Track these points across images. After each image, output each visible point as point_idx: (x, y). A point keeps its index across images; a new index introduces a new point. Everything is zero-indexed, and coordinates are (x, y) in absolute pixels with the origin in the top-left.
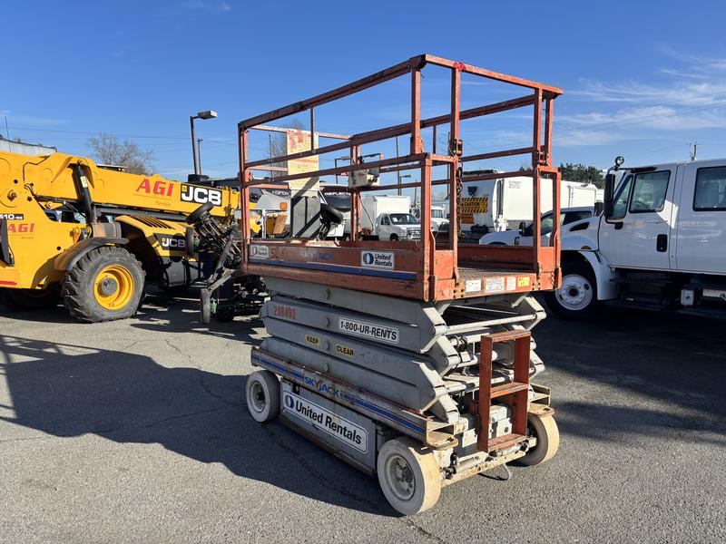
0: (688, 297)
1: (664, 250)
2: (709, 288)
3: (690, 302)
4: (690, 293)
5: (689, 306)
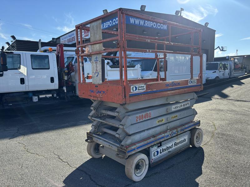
0: (36, 99)
1: (24, 83)
2: (41, 95)
3: (37, 100)
4: (37, 97)
5: (37, 102)
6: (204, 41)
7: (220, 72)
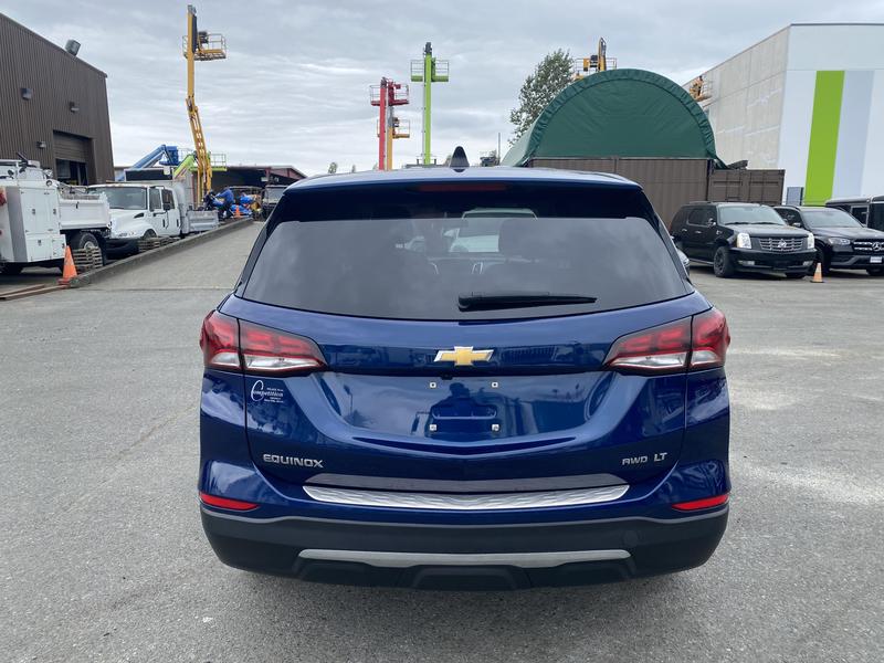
6: (72, 105)
7: (155, 215)
